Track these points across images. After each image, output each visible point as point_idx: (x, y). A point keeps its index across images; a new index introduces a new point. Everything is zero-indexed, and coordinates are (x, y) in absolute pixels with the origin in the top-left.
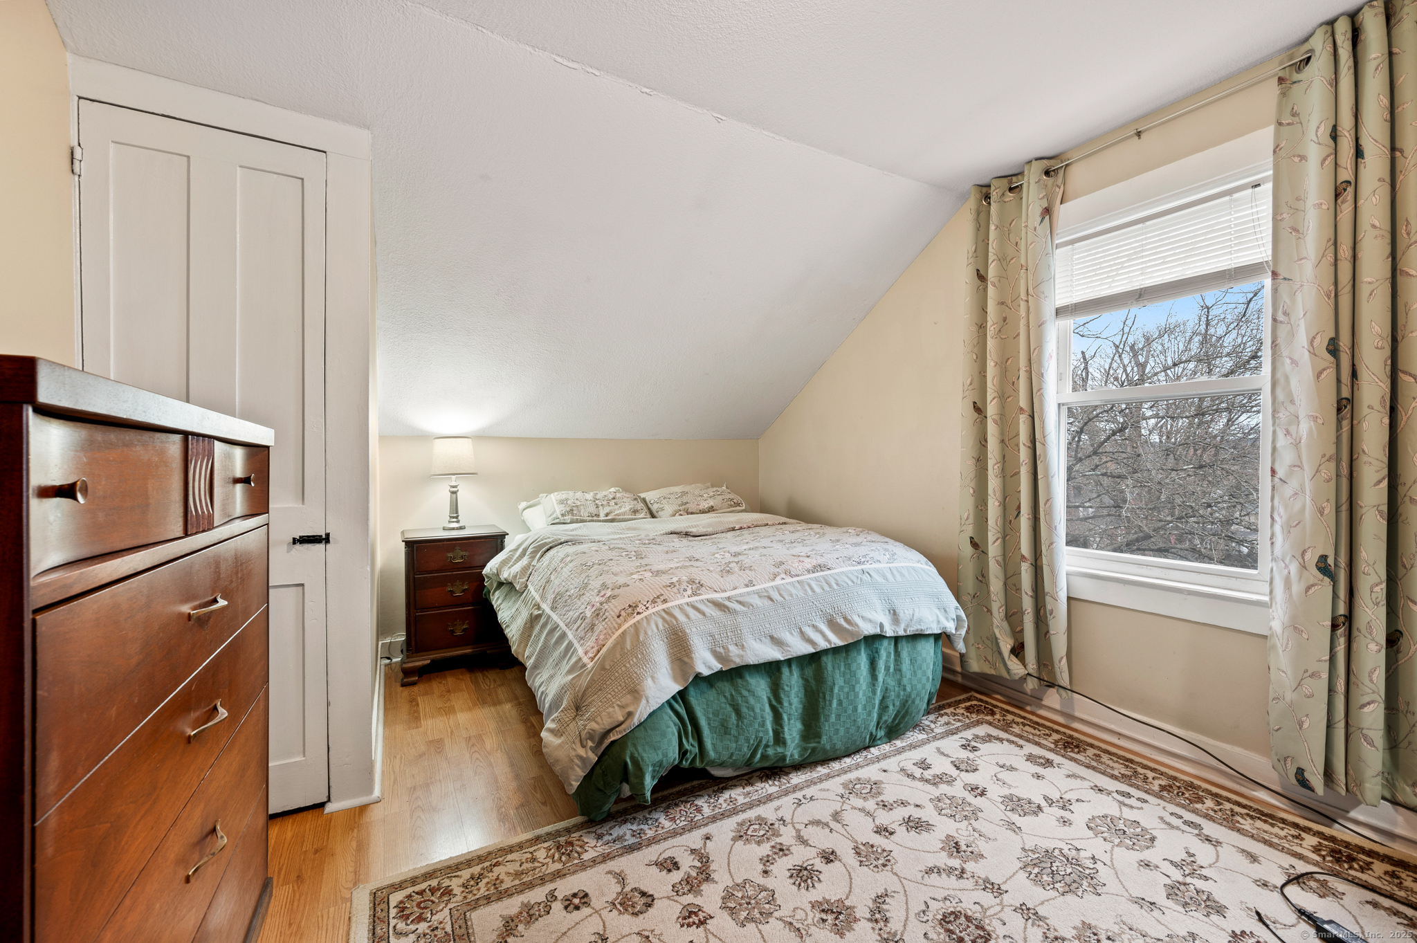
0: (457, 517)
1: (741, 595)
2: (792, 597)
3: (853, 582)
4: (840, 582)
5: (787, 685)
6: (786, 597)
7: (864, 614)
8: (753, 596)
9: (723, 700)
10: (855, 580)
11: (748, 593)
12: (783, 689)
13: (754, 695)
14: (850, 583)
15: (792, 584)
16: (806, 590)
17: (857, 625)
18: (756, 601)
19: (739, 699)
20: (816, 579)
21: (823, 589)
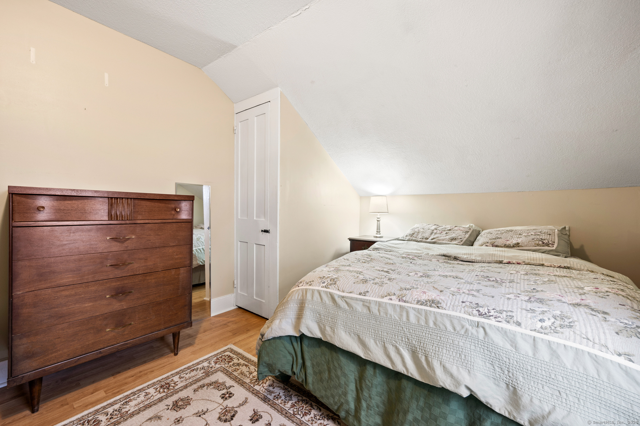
0: (379, 232)
1: (352, 298)
2: (387, 315)
3: (455, 329)
4: (438, 323)
5: (369, 381)
6: (382, 314)
7: (448, 365)
8: (359, 302)
9: (324, 359)
10: (458, 328)
11: (357, 299)
12: (365, 381)
13: (341, 370)
14: (450, 328)
15: (394, 306)
16: (401, 315)
17: (434, 371)
18: (359, 307)
19: (332, 365)
20: (418, 311)
21: (418, 322)
